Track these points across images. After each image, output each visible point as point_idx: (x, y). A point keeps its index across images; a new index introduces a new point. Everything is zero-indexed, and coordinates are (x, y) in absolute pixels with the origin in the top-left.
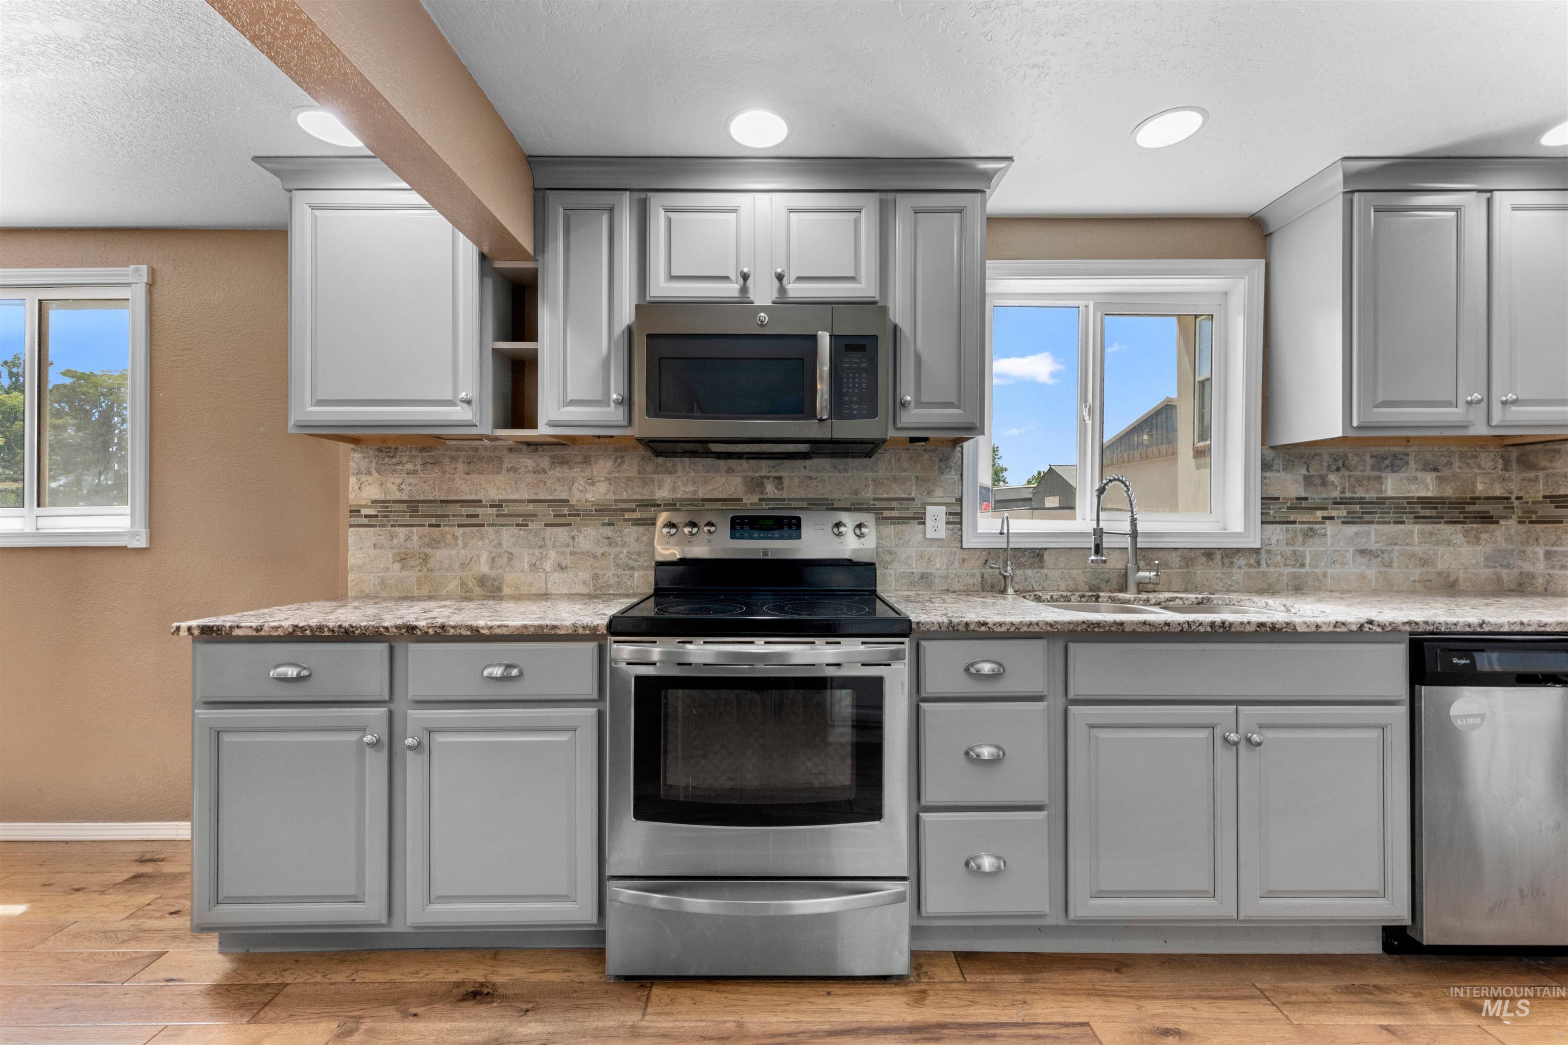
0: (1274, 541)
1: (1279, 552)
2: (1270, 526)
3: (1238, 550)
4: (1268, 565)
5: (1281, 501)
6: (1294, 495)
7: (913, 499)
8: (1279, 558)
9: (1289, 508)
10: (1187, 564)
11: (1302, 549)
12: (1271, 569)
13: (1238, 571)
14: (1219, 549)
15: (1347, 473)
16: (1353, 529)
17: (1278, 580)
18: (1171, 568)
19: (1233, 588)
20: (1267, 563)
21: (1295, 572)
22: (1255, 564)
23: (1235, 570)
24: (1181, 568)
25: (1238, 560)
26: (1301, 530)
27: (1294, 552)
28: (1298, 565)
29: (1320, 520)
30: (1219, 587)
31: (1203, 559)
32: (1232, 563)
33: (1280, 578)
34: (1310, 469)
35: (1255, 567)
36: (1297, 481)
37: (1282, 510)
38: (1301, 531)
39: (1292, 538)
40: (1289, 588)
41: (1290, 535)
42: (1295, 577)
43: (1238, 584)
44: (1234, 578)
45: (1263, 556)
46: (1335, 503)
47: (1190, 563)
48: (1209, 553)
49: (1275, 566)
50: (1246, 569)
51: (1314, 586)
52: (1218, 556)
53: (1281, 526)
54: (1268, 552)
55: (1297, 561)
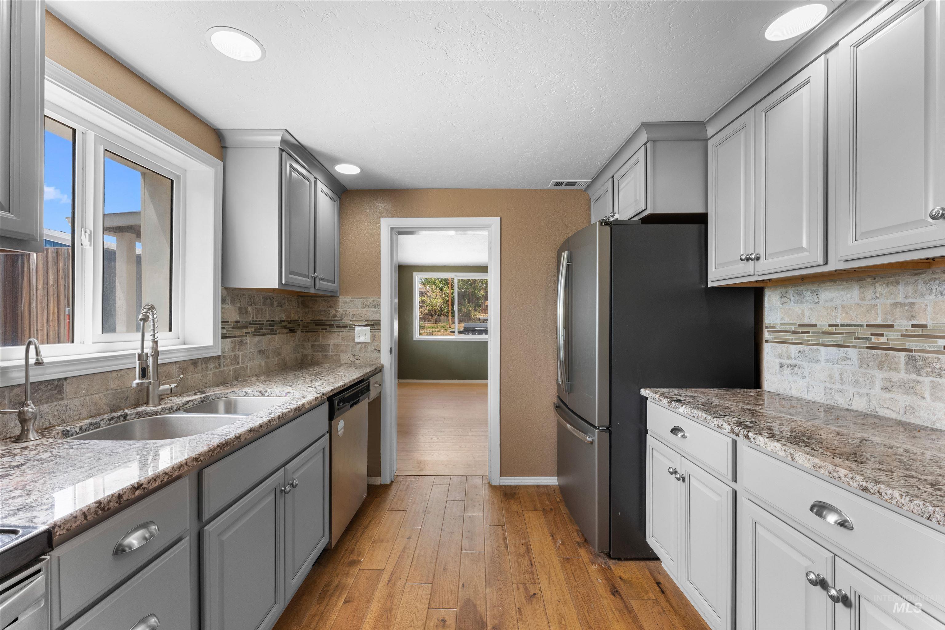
0: (227, 350)
1: (228, 357)
2: (225, 340)
3: (210, 358)
5: (229, 323)
6: (235, 319)
8: (229, 360)
9: (233, 328)
10: (182, 372)
11: (238, 353)
12: (225, 368)
14: (200, 359)
15: (254, 307)
16: (256, 339)
17: (228, 375)
19: (207, 385)
20: (223, 365)
21: (235, 368)
22: (218, 366)
23: (209, 372)
25: (210, 365)
26: (238, 341)
27: (235, 356)
28: (236, 363)
29: (245, 334)
30: (200, 386)
31: (192, 368)
32: (207, 367)
33: (229, 373)
34: (241, 304)
35: (218, 368)
36: (236, 311)
37: (230, 329)
39: (234, 347)
40: (233, 379)
41: (233, 345)
42: (235, 371)
43: (210, 381)
44: (208, 378)
45: (222, 360)
46: (250, 324)
47: (184, 371)
48: (194, 362)
49: (227, 366)
50: (214, 371)
52: (200, 364)
53: (229, 339)
54: (224, 357)
55: (236, 361)
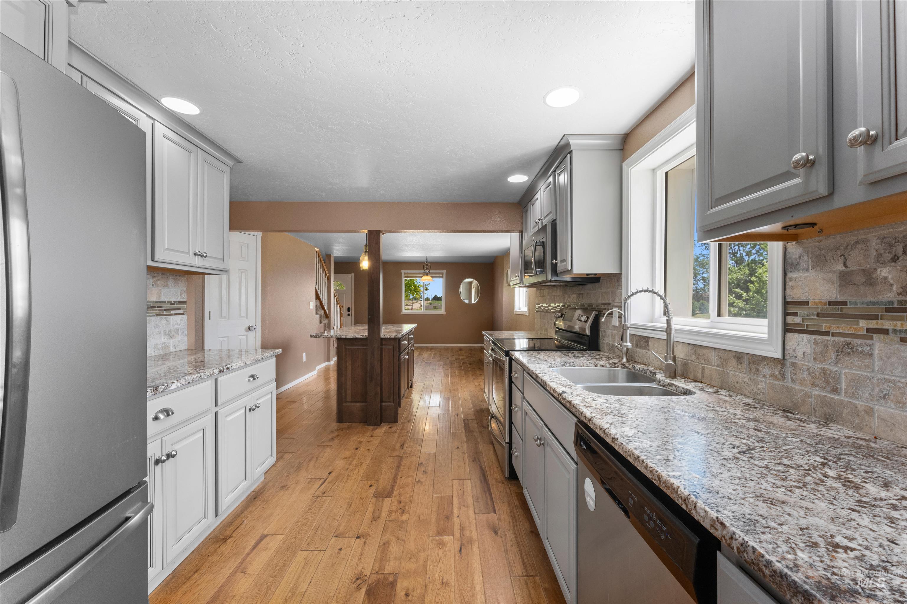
0: (800, 354)
1: (805, 367)
2: (796, 335)
3: (764, 358)
4: (793, 381)
5: (810, 306)
6: (827, 297)
7: (609, 304)
8: (805, 374)
9: (818, 315)
10: (722, 363)
11: (834, 369)
12: (797, 386)
13: (764, 380)
14: (748, 354)
17: (804, 401)
18: (711, 365)
19: (759, 397)
20: (792, 378)
21: (825, 396)
22: (779, 376)
23: (761, 379)
24: (717, 366)
25: (763, 368)
26: (834, 344)
27: (824, 371)
28: (829, 389)
29: (864, 332)
30: (747, 392)
31: (734, 362)
32: (758, 370)
33: (807, 399)
34: (848, 263)
35: (779, 380)
36: (830, 281)
37: (812, 317)
38: (833, 346)
39: (821, 353)
40: (817, 414)
41: (819, 349)
42: (824, 402)
43: (763, 393)
44: (760, 386)
45: (789, 370)
47: (724, 363)
48: (739, 357)
49: (801, 384)
50: (770, 380)
51: (852, 423)
52: (746, 360)
53: (808, 336)
54: (793, 365)
55: (828, 382)
